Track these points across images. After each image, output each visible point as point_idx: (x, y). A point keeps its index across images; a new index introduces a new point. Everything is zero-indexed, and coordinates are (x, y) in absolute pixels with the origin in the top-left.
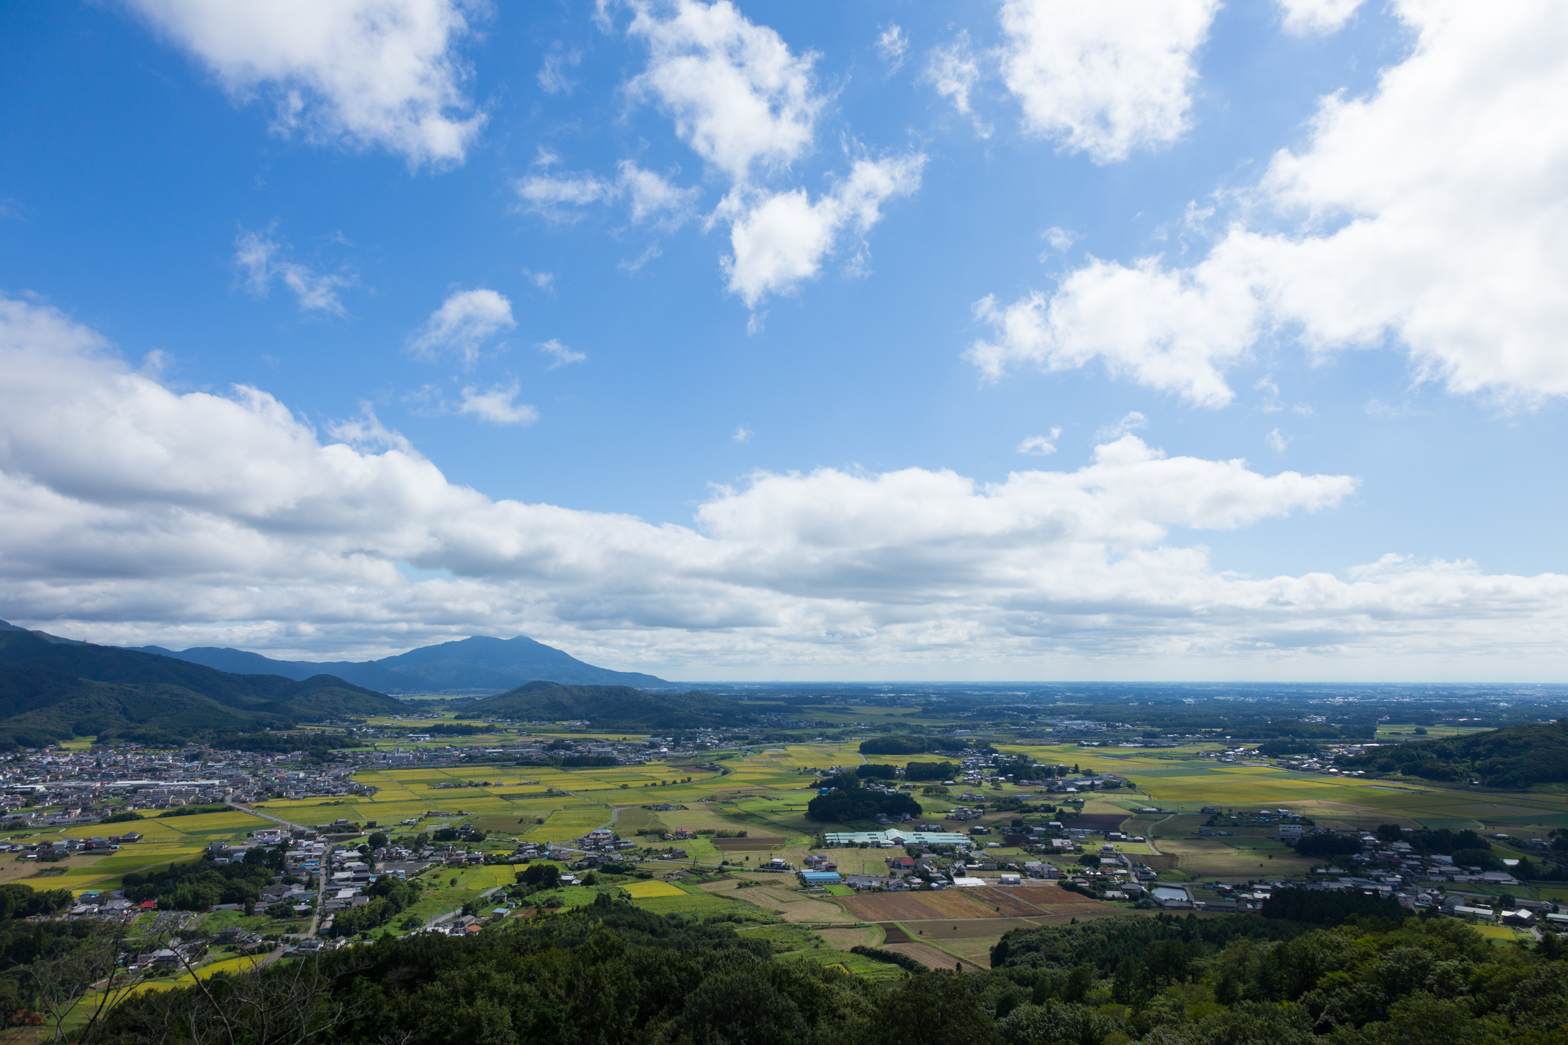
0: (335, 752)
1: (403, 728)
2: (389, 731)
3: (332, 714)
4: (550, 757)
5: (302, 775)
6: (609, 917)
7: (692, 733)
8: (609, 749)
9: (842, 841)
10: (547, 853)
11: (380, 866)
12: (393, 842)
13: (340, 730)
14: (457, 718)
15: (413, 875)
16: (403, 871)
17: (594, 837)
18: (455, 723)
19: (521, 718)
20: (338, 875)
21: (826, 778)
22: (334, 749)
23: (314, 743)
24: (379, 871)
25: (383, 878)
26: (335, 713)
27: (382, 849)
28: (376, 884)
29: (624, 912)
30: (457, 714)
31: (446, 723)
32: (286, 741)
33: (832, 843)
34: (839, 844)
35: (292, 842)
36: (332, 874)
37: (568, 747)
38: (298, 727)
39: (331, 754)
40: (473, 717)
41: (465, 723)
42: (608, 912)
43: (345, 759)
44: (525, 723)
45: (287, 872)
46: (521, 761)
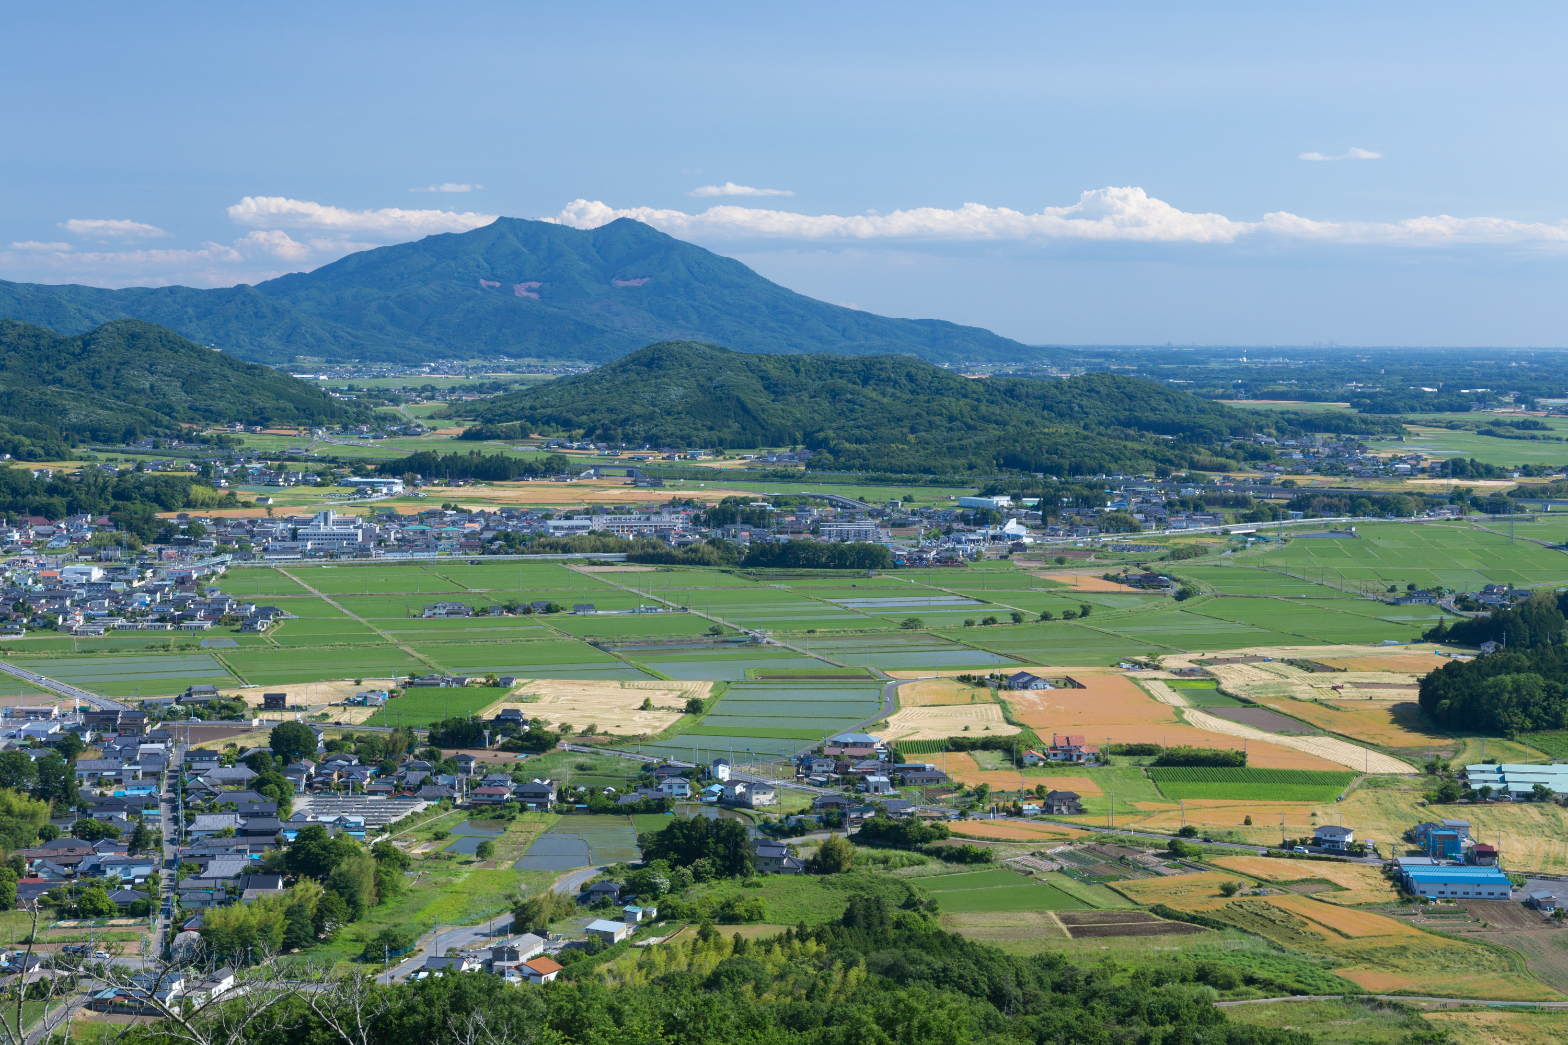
0: (171, 517)
1: (334, 460)
2: (299, 466)
3: (157, 423)
4: (712, 542)
5: (97, 574)
6: (886, 956)
7: (1091, 486)
8: (868, 524)
9: (1513, 787)
10: (716, 788)
11: (301, 804)
12: (330, 746)
13: (178, 463)
14: (467, 436)
15: (383, 830)
16: (361, 820)
17: (837, 751)
18: (464, 449)
19: (631, 441)
20: (205, 822)
21: (1472, 614)
22: (168, 509)
23: (118, 495)
24: (301, 815)
25: (311, 834)
26: (166, 419)
27: (304, 762)
28: (296, 848)
29: (921, 946)
30: (468, 426)
31: (443, 451)
32: (52, 490)
33: (1485, 792)
34: (1503, 796)
35: (88, 737)
36: (190, 820)
37: (756, 519)
38: (77, 452)
39: (164, 521)
40: (508, 437)
41: (490, 448)
42: (880, 943)
43: (198, 535)
44: (643, 452)
45: (83, 809)
46: (638, 552)
